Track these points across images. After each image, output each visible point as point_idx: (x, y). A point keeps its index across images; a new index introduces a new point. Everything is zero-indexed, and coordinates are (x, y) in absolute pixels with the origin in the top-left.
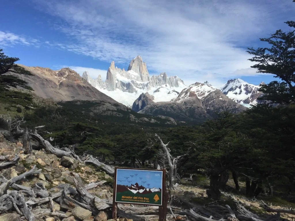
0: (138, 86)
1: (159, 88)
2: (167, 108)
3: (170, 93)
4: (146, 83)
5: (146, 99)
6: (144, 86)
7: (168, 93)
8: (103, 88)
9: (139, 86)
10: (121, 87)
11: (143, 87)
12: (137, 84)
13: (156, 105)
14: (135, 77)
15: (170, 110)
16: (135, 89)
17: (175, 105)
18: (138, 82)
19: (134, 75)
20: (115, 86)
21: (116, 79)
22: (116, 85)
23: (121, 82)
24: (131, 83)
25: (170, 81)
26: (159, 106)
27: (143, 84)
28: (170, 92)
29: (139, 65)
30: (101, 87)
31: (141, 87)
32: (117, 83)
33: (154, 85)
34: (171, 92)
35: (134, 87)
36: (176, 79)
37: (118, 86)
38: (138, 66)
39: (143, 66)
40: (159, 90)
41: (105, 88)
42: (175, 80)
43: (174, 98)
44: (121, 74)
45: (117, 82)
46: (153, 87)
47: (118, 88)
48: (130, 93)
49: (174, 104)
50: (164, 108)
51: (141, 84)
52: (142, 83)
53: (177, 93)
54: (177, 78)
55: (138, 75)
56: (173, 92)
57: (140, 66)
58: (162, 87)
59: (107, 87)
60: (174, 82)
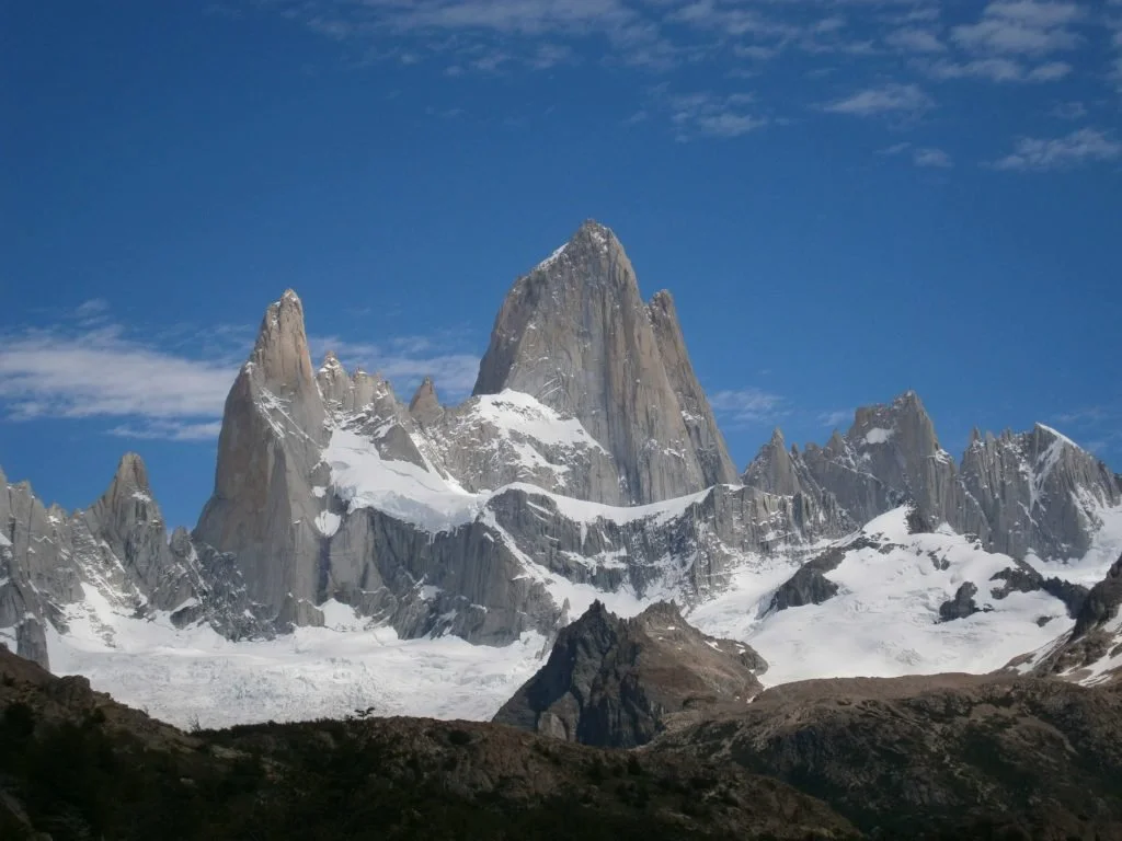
0: (575, 557)
1: (833, 558)
2: (900, 761)
3: (973, 609)
4: (669, 509)
5: (623, 669)
6: (653, 554)
7: (950, 611)
8: (166, 606)
9: (587, 553)
10: (376, 586)
11: (640, 561)
12: (565, 532)
13: (730, 728)
14: (557, 469)
15: (940, 795)
16: (537, 592)
17: (1033, 721)
18: (581, 512)
19: (539, 446)
20: (305, 573)
21: (319, 491)
22: (324, 565)
23: (376, 518)
24: (490, 520)
25: (973, 486)
26: (776, 742)
27: (637, 526)
28: (966, 591)
29: (597, 331)
30: (144, 600)
31: (611, 560)
32: (326, 542)
33: (771, 536)
34: (981, 599)
35: (534, 572)
36: (1039, 468)
37: (344, 570)
38: (585, 335)
39: (646, 333)
40: (830, 576)
41: (191, 602)
42: (1030, 478)
43: (1027, 658)
44: (383, 431)
45: (328, 523)
46: (754, 557)
47: (341, 597)
48: (475, 642)
49: (1006, 701)
50: (857, 760)
51: (611, 527)
52: (622, 515)
53: (1058, 607)
54: (1055, 448)
55: (592, 443)
56: (1017, 596)
57: (608, 338)
58: (860, 544)
59: (218, 591)
60: (1025, 495)
